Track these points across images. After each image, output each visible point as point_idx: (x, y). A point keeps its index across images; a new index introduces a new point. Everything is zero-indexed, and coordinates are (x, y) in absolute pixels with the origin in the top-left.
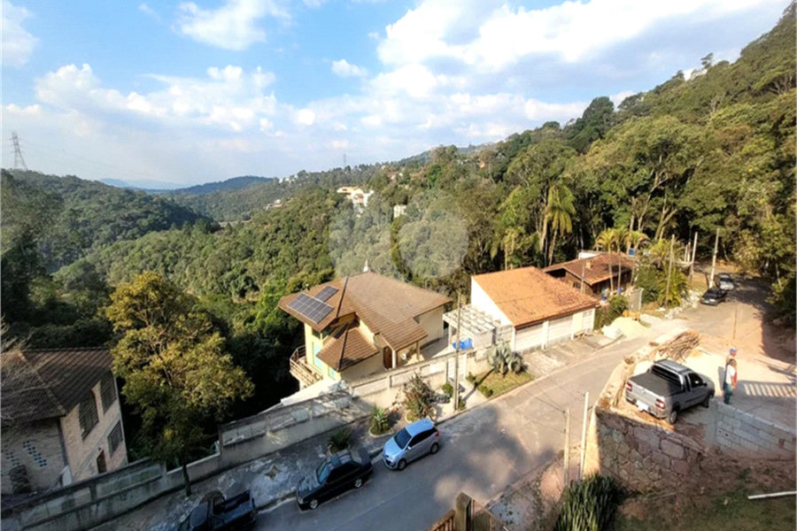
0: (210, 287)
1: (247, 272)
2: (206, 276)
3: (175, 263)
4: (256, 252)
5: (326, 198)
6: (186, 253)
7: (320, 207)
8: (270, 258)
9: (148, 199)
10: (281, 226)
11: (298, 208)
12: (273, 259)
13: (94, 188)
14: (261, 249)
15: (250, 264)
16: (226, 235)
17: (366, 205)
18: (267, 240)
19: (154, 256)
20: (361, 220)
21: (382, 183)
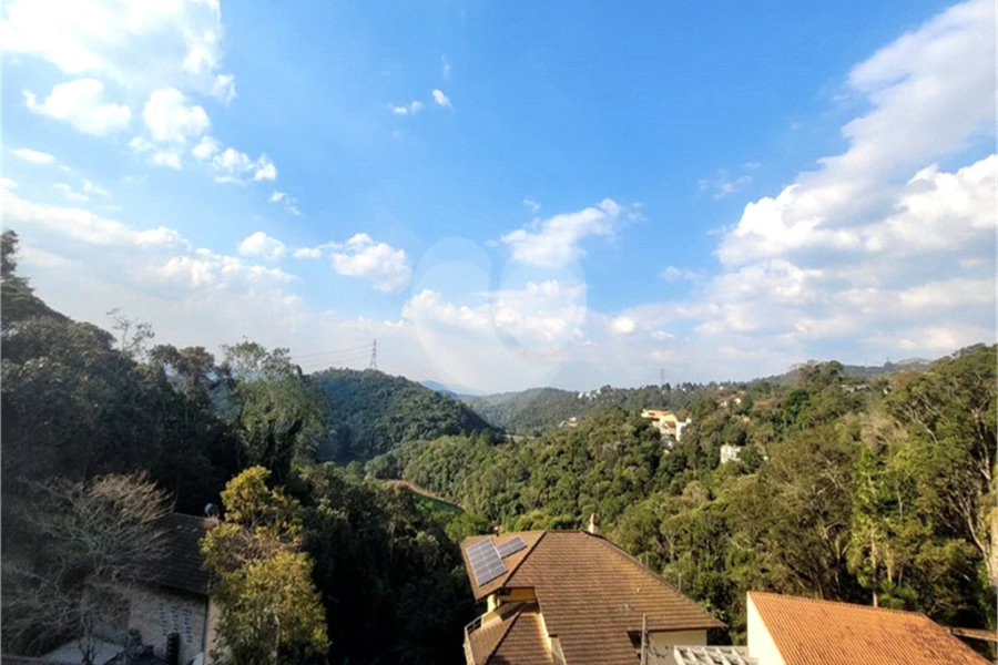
0: (481, 507)
1: (520, 498)
2: (480, 493)
3: (457, 472)
4: (533, 476)
5: (625, 421)
6: (468, 463)
7: (614, 433)
8: (547, 486)
9: (451, 403)
10: (565, 449)
11: (588, 429)
12: (550, 488)
13: (414, 389)
14: (539, 473)
15: (524, 489)
16: (507, 450)
17: (678, 439)
18: (547, 464)
19: (442, 459)
20: (667, 459)
21: (706, 410)
